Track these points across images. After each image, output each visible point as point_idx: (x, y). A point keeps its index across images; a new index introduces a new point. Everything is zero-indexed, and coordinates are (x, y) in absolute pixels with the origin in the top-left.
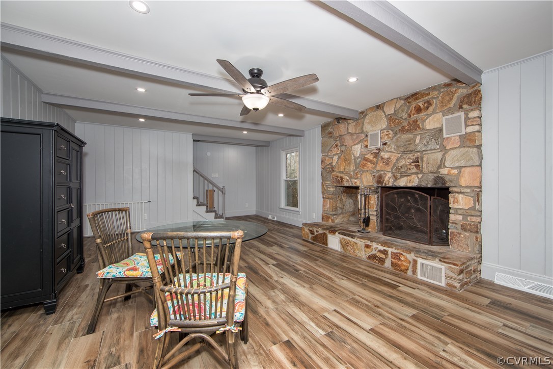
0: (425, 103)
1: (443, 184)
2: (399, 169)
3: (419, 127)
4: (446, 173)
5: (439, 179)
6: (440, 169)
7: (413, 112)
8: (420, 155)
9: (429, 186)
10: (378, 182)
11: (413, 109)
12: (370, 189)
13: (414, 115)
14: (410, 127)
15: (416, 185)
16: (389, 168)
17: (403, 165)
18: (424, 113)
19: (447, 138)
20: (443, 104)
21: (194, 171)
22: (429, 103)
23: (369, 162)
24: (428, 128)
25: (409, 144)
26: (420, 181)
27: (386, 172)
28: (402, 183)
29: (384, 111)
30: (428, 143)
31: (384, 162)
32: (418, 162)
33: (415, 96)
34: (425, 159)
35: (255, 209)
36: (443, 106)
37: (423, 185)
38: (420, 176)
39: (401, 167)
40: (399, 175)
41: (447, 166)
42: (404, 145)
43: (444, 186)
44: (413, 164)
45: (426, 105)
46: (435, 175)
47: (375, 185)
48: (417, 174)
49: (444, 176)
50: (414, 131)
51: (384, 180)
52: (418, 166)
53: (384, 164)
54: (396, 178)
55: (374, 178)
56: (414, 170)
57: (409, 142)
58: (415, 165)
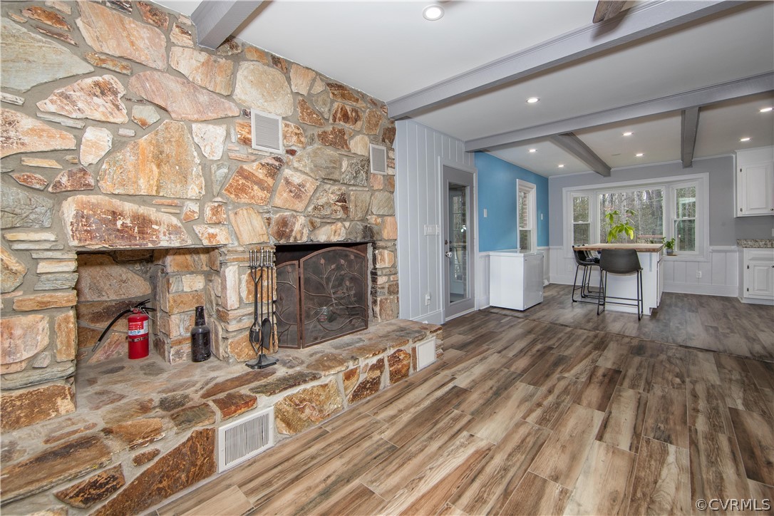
0: (352, 111)
1: (371, 237)
2: (319, 210)
3: (347, 145)
4: (374, 222)
5: (368, 229)
6: (368, 215)
7: (338, 115)
8: (346, 191)
9: (358, 240)
11: (339, 110)
12: (259, 251)
13: (340, 120)
14: (335, 138)
15: (342, 240)
16: (300, 206)
17: (325, 203)
18: (352, 126)
19: (374, 175)
22: (358, 115)
23: (255, 183)
24: (354, 150)
25: (333, 168)
26: (347, 234)
27: (295, 214)
28: (323, 237)
29: (288, 80)
31: (291, 191)
32: (346, 202)
33: (341, 89)
34: (352, 198)
36: (370, 128)
37: (351, 239)
38: (347, 224)
39: (322, 206)
40: (318, 220)
41: (374, 212)
42: (327, 168)
43: (372, 240)
44: (339, 204)
45: (354, 114)
46: (364, 224)
47: (273, 241)
48: (343, 220)
49: (373, 226)
50: (340, 147)
51: (292, 231)
52: (345, 209)
53: (293, 195)
54: (314, 227)
55: (269, 224)
56: (340, 214)
57: (334, 163)
58: (342, 206)
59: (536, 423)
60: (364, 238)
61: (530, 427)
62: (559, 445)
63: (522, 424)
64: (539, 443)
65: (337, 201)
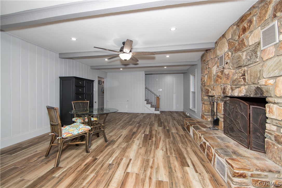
0: (248, 23)
1: (261, 94)
2: (234, 82)
3: (245, 45)
4: (264, 84)
5: (259, 89)
6: (259, 80)
7: (241, 33)
8: (246, 69)
9: (252, 96)
10: (224, 93)
11: (241, 30)
12: (219, 98)
13: (241, 36)
14: (239, 47)
15: (243, 95)
16: (228, 82)
17: (236, 78)
18: (248, 32)
19: (264, 50)
20: (260, 18)
21: (146, 88)
22: (251, 22)
23: (219, 78)
24: (250, 44)
25: (239, 61)
26: (246, 92)
27: (227, 85)
28: (236, 94)
29: (226, 39)
30: (250, 57)
31: (226, 77)
32: (245, 75)
33: (242, 19)
34: (249, 72)
35: (183, 108)
36: (261, 20)
37: (248, 95)
38: (247, 87)
39: (235, 80)
40: (234, 86)
41: (265, 77)
42: (237, 62)
43: (262, 96)
44: (242, 77)
45: (249, 25)
46: (256, 86)
47: (222, 95)
48: (245, 85)
49: (262, 86)
50: (241, 49)
51: (226, 91)
52: (244, 79)
53: (226, 78)
54: (232, 90)
55: (222, 89)
56: (242, 82)
57: (239, 59)
58: (243, 78)
59: (149, 159)
60: (256, 94)
61: (151, 157)
62: (141, 154)
63: (153, 157)
64: (146, 153)
65: (241, 76)
